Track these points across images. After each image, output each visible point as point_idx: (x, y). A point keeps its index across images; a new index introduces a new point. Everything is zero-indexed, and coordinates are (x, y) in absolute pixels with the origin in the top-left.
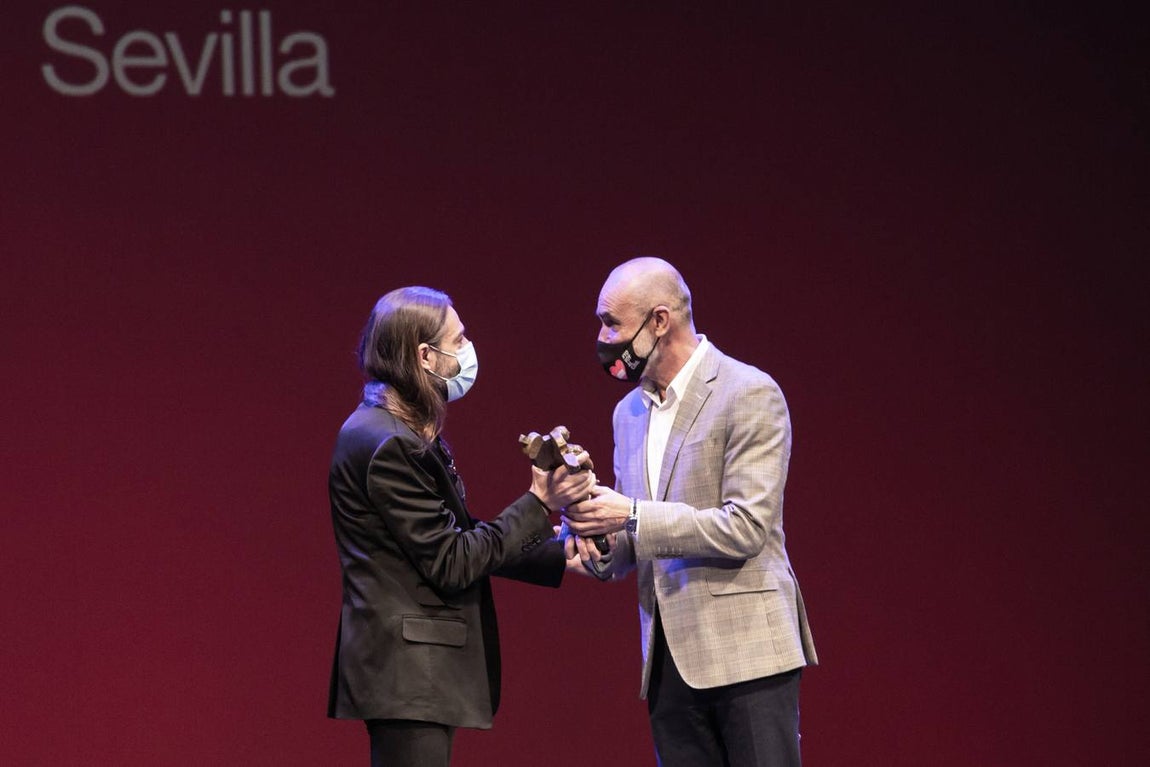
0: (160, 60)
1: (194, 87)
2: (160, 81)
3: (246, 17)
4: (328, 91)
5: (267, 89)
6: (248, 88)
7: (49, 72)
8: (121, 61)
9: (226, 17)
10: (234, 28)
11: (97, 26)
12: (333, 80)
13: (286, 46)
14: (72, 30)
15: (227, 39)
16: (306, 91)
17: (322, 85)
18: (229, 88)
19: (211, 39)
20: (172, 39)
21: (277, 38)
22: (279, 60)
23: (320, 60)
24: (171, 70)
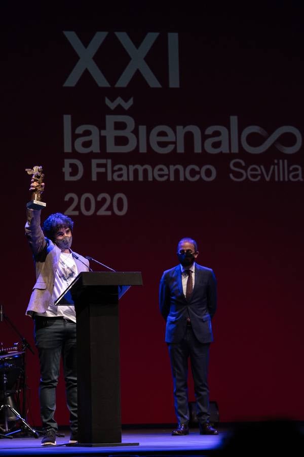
0: (259, 172)
1: (268, 179)
2: (259, 177)
3: (281, 161)
4: (302, 180)
5: (286, 179)
6: (281, 179)
7: (231, 176)
8: (249, 172)
9: (276, 161)
10: (278, 164)
11: (243, 164)
13: (291, 168)
14: (237, 165)
15: (276, 167)
16: (296, 180)
17: (300, 178)
18: (276, 179)
19: (272, 167)
20: (262, 167)
21: (289, 166)
22: (289, 172)
23: (300, 172)
24: (262, 174)
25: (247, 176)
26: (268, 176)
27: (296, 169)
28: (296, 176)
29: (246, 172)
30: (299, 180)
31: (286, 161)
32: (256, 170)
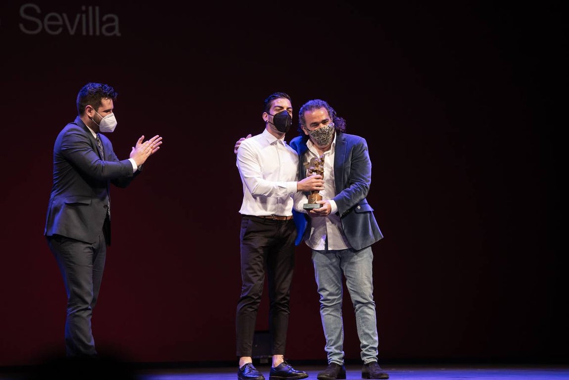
0: (60, 23)
1: (72, 32)
2: (60, 30)
3: (90, 8)
4: (119, 34)
5: (98, 33)
6: (91, 33)
7: (21, 26)
8: (46, 22)
9: (84, 8)
10: (86, 12)
11: (39, 11)
12: (120, 31)
13: (105, 18)
15: (84, 16)
16: (112, 34)
17: (117, 32)
18: (84, 33)
19: (78, 16)
20: (65, 15)
21: (101, 16)
22: (102, 23)
23: (116, 24)
24: (64, 26)
25: (43, 28)
26: (72, 28)
27: (112, 20)
28: (110, 29)
29: (43, 21)
30: (115, 35)
31: (97, 8)
32: (57, 20)
